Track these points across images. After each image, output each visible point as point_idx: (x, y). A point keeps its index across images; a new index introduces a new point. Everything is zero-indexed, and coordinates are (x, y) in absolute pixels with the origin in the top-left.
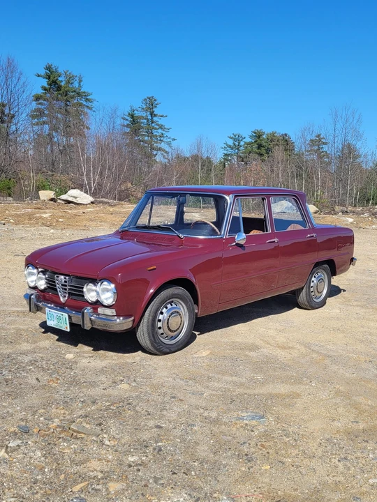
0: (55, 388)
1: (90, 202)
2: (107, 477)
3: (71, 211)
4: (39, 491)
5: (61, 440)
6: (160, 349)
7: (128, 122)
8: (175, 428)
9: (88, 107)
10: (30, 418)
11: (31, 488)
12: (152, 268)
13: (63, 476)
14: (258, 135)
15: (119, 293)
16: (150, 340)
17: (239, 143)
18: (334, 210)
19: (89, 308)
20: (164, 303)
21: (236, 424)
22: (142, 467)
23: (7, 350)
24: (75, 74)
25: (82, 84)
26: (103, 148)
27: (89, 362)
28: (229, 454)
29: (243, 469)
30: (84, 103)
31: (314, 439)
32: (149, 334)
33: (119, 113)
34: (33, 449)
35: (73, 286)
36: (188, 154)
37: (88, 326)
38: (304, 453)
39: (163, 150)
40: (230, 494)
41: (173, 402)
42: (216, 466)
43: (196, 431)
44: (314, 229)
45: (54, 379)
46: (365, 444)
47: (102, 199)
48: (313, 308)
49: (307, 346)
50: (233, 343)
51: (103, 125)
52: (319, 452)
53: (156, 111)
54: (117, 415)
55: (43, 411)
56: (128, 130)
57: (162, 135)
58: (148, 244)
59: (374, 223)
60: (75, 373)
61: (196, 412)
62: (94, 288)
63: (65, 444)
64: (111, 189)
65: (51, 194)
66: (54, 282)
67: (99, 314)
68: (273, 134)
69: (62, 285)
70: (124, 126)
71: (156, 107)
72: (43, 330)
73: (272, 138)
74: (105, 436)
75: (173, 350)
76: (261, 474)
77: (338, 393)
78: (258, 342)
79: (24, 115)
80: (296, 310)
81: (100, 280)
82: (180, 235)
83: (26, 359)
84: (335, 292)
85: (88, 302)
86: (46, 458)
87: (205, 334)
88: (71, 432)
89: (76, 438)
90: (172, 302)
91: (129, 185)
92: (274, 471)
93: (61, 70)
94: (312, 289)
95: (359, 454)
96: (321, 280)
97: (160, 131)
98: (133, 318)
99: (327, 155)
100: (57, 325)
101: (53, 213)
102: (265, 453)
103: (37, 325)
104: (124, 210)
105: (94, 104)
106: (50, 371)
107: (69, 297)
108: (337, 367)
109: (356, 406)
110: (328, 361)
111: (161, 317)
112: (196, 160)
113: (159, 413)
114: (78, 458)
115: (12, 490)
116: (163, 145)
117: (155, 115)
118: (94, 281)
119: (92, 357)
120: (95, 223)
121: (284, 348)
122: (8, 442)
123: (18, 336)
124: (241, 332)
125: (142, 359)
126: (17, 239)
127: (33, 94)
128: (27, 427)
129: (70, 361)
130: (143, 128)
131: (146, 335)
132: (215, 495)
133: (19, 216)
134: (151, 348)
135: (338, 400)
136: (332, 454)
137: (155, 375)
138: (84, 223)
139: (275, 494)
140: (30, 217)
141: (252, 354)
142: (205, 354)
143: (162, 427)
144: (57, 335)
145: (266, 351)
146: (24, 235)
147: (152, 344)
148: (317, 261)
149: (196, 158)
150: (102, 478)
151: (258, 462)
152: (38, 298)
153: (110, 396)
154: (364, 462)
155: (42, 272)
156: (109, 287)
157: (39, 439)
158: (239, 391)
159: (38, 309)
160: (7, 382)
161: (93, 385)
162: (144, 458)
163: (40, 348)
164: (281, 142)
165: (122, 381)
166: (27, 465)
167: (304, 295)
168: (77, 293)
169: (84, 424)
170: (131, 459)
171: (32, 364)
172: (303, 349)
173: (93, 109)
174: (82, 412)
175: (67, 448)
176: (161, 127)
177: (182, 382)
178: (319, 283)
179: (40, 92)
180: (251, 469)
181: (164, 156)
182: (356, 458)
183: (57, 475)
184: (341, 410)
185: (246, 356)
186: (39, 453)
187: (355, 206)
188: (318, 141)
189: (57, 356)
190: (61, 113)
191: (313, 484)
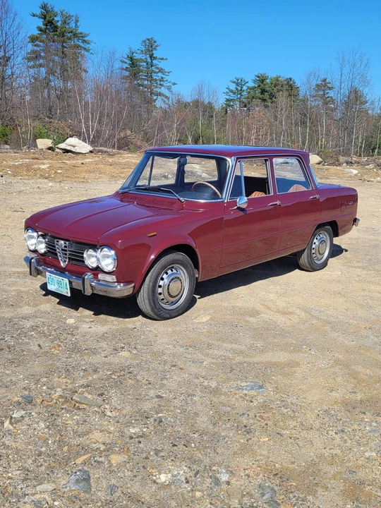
0: (57, 355)
1: (88, 151)
2: (109, 449)
3: (70, 161)
4: (43, 463)
5: (63, 411)
6: (160, 315)
7: (127, 66)
8: (175, 398)
9: (85, 49)
10: (33, 387)
11: (35, 461)
12: (152, 234)
13: (66, 448)
14: (262, 80)
15: (119, 259)
16: (150, 305)
17: (242, 88)
18: (338, 161)
19: (89, 274)
20: (164, 269)
21: (235, 394)
22: (143, 439)
23: (8, 313)
24: (71, 14)
25: (78, 24)
26: (101, 93)
27: (90, 328)
28: (228, 426)
29: (242, 441)
30: (81, 44)
31: (312, 410)
32: (149, 300)
33: (118, 56)
34: (37, 420)
35: (73, 252)
36: (189, 100)
37: (88, 292)
38: (302, 424)
39: (163, 95)
40: (229, 467)
41: (173, 371)
42: (215, 438)
43: (196, 401)
44: (317, 190)
45: (56, 347)
46: (362, 416)
47: (101, 148)
48: (314, 270)
49: (307, 311)
50: (233, 307)
51: (101, 69)
52: (317, 424)
53: (156, 54)
54: (118, 384)
55: (45, 379)
56: (127, 73)
57: (162, 79)
58: (148, 207)
59: (378, 176)
60: (76, 339)
61: (196, 381)
62: (94, 254)
63: (68, 415)
64: (110, 136)
65: (49, 143)
66: (55, 247)
67: (99, 281)
68: (277, 79)
69: (62, 250)
70: (123, 69)
71: (155, 49)
72: (44, 292)
73: (276, 82)
74: (107, 406)
75: (173, 315)
76: (260, 447)
77: (337, 362)
78: (259, 307)
79: (19, 59)
80: (297, 271)
81: (101, 246)
82: (181, 199)
83: (28, 324)
84: (337, 251)
85: (88, 267)
86: (50, 429)
87: (206, 298)
88: (73, 402)
89: (79, 409)
90: (173, 267)
91: (129, 132)
92: (271, 443)
93: (56, 9)
94: (313, 251)
95: (356, 426)
96: (322, 242)
97: (160, 74)
98: (133, 285)
99: (333, 101)
100: (58, 289)
101: (51, 163)
102: (263, 424)
103: (38, 287)
104: (123, 161)
105: (91, 46)
106: (52, 337)
107: (69, 262)
108: (337, 334)
109: (354, 375)
110: (327, 328)
111: (161, 283)
112: (197, 106)
113: (159, 382)
114: (81, 429)
115: (17, 463)
116: (163, 90)
117: (155, 58)
118: (94, 247)
119: (93, 321)
120: (94, 175)
121: (284, 313)
122: (12, 412)
123: (19, 299)
124: (241, 295)
125: (143, 324)
126: (15, 192)
127: (28, 35)
128: (30, 397)
129: (71, 326)
130: (142, 72)
131: (147, 301)
132: (214, 468)
133: (17, 167)
134: (151, 313)
135: (337, 369)
136: (329, 426)
137: (155, 341)
138: (83, 175)
139: (273, 467)
140: (28, 168)
141: (252, 320)
142: (205, 319)
143: (162, 397)
144: (58, 298)
145: (265, 317)
146: (22, 189)
147: (152, 310)
148: (320, 222)
149: (197, 103)
150: (104, 451)
151: (257, 433)
152: (38, 262)
153: (110, 364)
154: (360, 435)
155: (41, 235)
156: (110, 254)
157: (43, 410)
158: (239, 359)
159: (39, 273)
160: (9, 348)
161: (94, 352)
162: (145, 430)
163: (42, 312)
164: (286, 87)
165: (123, 348)
166: (31, 437)
167: (306, 257)
168: (77, 259)
169: (86, 394)
170: (132, 431)
171: (34, 330)
172: (303, 315)
173: (91, 51)
174: (83, 382)
175: (70, 419)
176: (161, 70)
177: (182, 349)
178: (321, 245)
179: (36, 32)
180: (250, 441)
181: (164, 102)
182: (353, 430)
183: (60, 447)
184: (339, 379)
185: (247, 321)
186: (42, 425)
187: (360, 156)
188: (324, 86)
189: (59, 321)
190: (57, 55)
191: (310, 457)
